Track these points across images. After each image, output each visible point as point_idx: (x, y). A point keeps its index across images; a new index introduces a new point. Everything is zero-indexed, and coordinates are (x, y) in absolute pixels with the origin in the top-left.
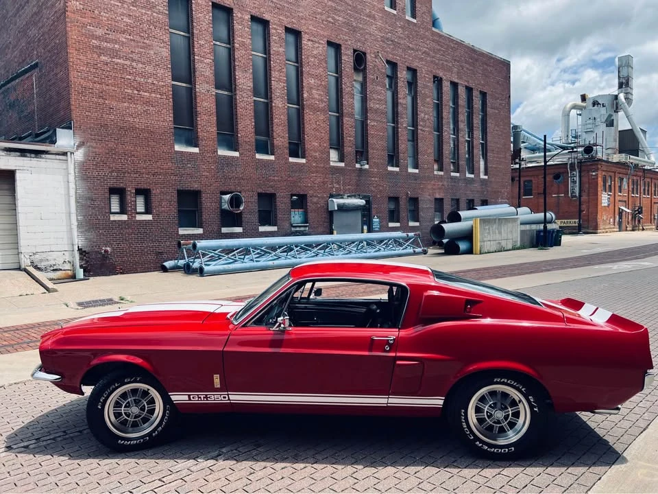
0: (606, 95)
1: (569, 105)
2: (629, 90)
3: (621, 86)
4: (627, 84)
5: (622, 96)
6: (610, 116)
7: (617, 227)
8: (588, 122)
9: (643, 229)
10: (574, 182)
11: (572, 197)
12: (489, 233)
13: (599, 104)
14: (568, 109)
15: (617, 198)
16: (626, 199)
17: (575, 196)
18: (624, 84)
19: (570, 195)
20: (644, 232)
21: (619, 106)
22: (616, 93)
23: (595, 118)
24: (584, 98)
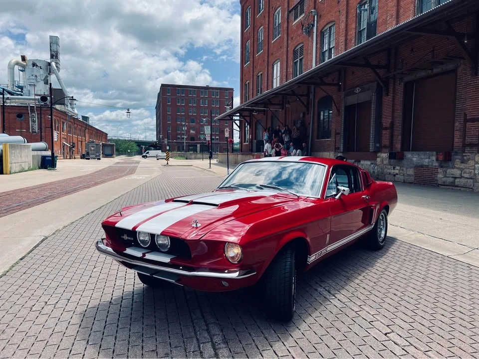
0: (42, 61)
1: (13, 61)
2: (58, 61)
3: (52, 56)
4: (57, 57)
5: (53, 64)
6: (47, 77)
7: (62, 156)
8: (31, 77)
9: (75, 158)
10: (34, 121)
11: (33, 132)
12: (14, 156)
13: (37, 66)
14: (12, 64)
15: (62, 136)
16: (66, 137)
17: (35, 132)
18: (54, 56)
19: (31, 131)
20: (76, 160)
21: (51, 70)
22: (49, 61)
23: (36, 76)
24: (23, 58)
